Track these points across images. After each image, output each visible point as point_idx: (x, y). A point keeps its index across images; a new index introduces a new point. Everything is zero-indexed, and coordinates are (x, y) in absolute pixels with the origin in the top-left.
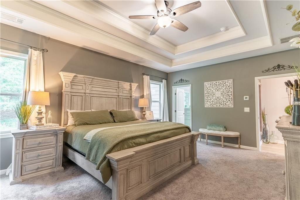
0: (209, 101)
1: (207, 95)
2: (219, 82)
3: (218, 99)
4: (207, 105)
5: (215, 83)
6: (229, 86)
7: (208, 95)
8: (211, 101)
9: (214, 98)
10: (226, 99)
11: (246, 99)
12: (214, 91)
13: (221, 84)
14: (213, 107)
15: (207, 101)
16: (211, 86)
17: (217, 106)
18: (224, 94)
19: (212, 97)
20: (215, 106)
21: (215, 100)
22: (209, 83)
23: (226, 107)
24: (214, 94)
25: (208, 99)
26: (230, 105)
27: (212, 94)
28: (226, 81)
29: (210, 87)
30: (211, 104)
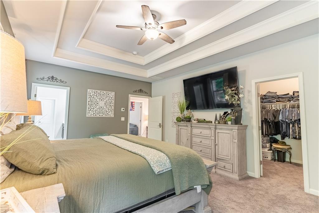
0: (92, 110)
1: (90, 103)
2: (103, 92)
3: (101, 109)
4: (89, 114)
5: (100, 92)
6: (111, 98)
7: (92, 103)
8: (94, 110)
9: (98, 107)
10: (109, 109)
11: (123, 111)
12: (98, 100)
13: (105, 94)
14: (96, 116)
15: (89, 110)
16: (95, 94)
17: (100, 115)
18: (107, 104)
19: (95, 106)
20: (98, 116)
21: (98, 110)
22: (94, 91)
23: (108, 117)
24: (98, 103)
25: (91, 108)
26: (112, 115)
27: (96, 103)
28: (110, 93)
29: (93, 95)
30: (94, 113)
